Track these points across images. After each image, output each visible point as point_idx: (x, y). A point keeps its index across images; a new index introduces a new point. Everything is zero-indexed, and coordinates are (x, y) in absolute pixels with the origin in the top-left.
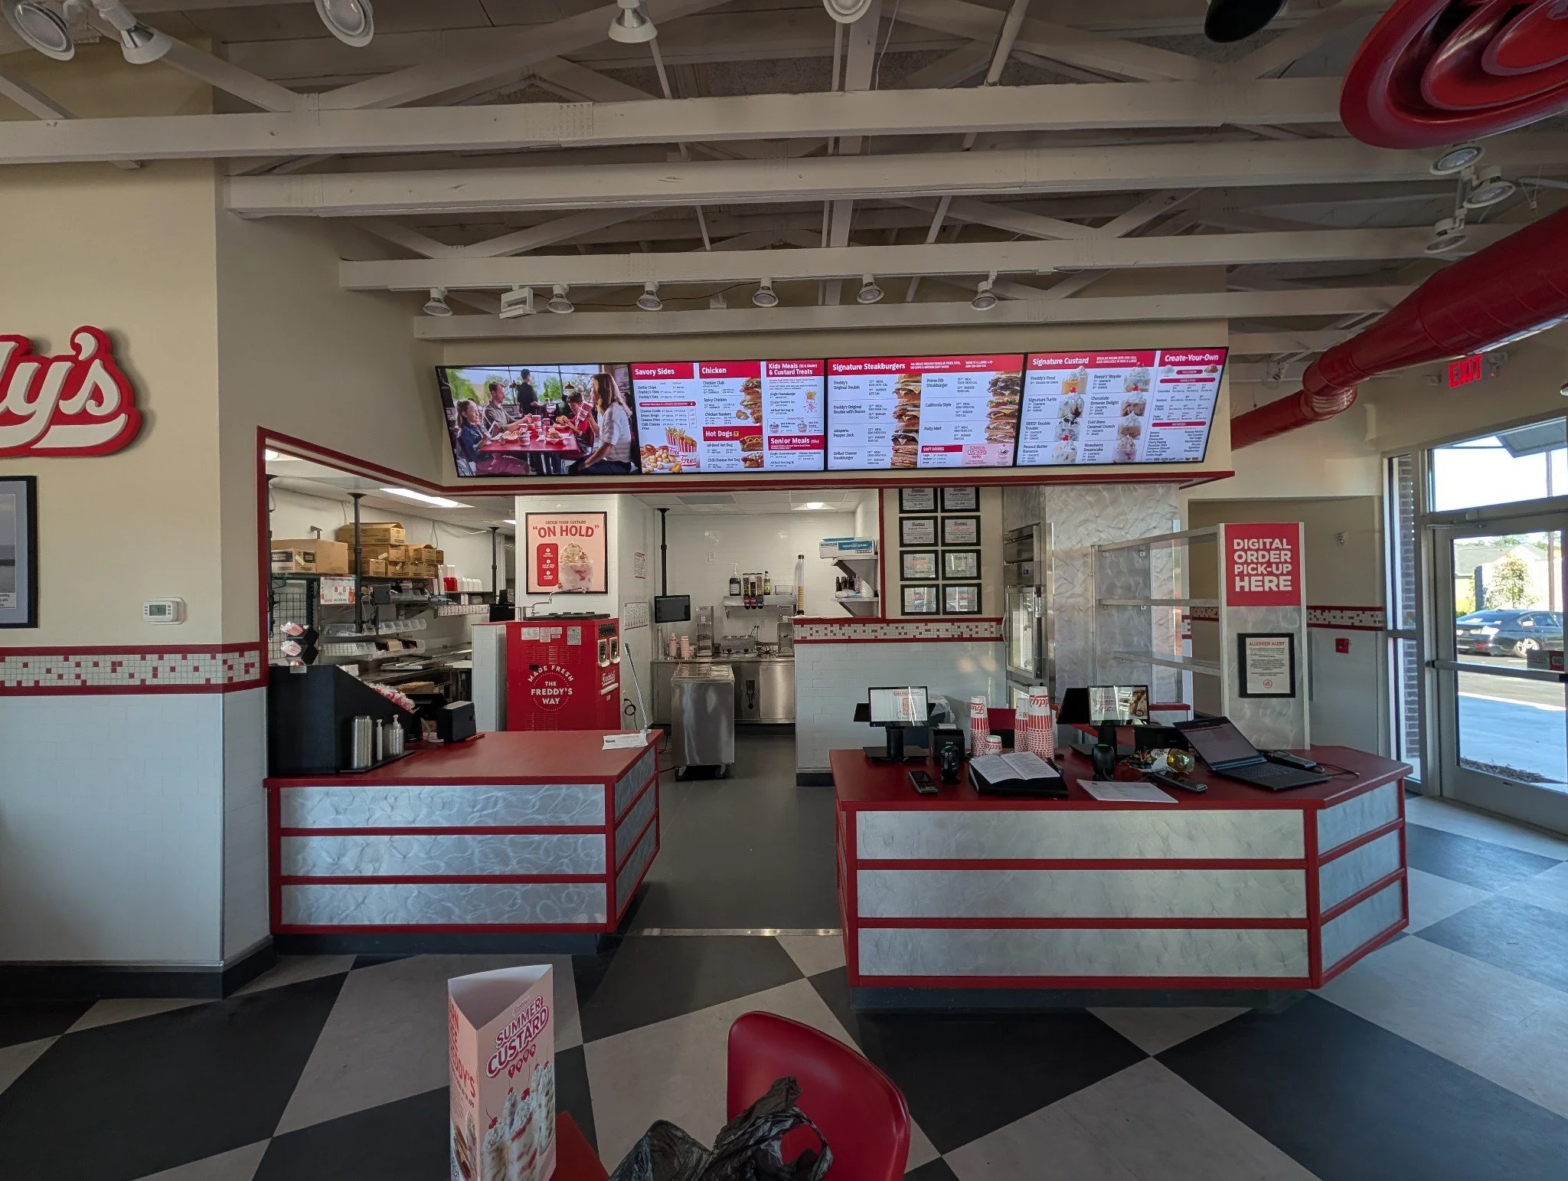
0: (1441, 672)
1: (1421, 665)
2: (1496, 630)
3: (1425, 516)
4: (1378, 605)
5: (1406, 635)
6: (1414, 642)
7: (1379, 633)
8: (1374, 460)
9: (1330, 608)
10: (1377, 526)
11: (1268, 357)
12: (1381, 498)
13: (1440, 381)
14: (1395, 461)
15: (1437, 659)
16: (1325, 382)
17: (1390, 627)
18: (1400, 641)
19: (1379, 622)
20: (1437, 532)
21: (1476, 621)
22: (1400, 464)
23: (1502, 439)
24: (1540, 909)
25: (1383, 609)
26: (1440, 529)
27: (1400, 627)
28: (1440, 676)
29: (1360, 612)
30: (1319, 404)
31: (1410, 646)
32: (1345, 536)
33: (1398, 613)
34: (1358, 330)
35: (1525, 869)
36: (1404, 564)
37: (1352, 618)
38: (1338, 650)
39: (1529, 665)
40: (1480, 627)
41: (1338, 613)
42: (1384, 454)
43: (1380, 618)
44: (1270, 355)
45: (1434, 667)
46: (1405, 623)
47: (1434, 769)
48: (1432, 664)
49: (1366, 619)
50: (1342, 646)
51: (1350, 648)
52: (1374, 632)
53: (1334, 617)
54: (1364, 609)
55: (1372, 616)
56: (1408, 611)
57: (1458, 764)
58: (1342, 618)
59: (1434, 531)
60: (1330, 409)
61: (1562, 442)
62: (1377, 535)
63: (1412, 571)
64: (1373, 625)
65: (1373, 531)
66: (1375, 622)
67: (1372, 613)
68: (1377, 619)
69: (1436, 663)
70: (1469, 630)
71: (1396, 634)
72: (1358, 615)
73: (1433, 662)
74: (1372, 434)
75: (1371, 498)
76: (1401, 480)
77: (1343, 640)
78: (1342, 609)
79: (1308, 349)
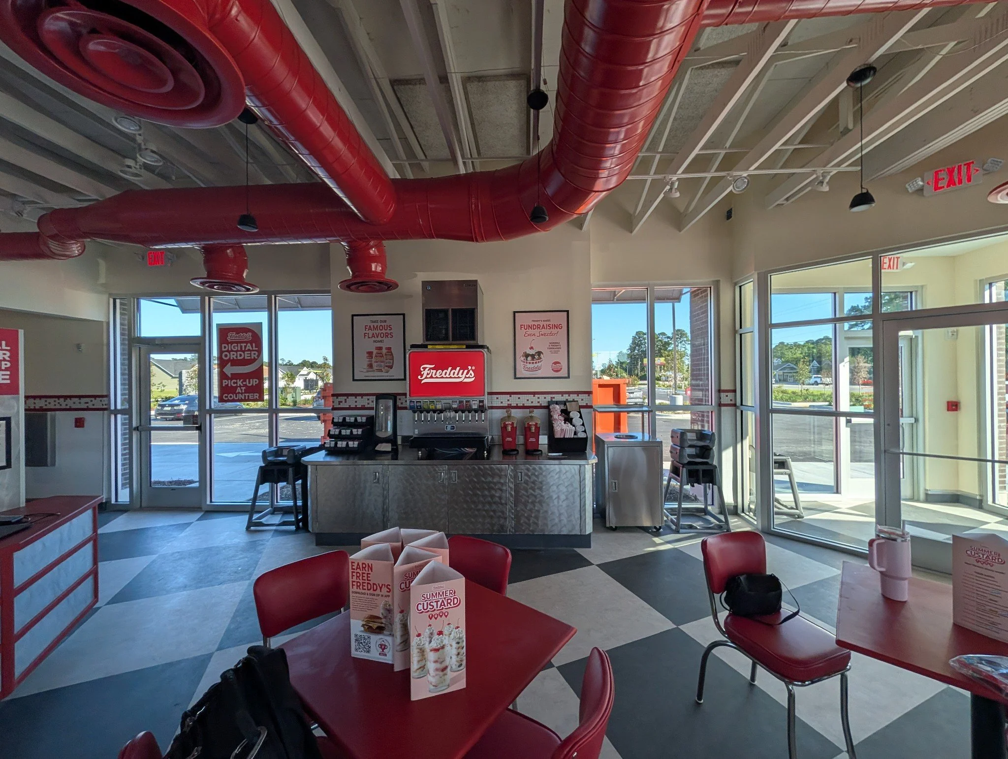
0: (142, 433)
1: (131, 429)
2: (186, 406)
3: (135, 338)
4: (105, 393)
5: (122, 412)
6: (127, 416)
7: (106, 412)
8: (105, 297)
9: (71, 397)
10: (105, 341)
11: (13, 196)
12: (108, 323)
13: (143, 258)
14: (118, 301)
15: (140, 425)
16: (56, 232)
17: (113, 408)
18: (119, 416)
19: (106, 405)
20: (142, 350)
21: (177, 402)
22: (121, 304)
23: (177, 301)
24: (179, 552)
25: (108, 396)
26: (144, 348)
27: (119, 407)
28: (142, 435)
29: (93, 399)
30: (53, 246)
31: (125, 419)
32: (83, 346)
33: (118, 400)
34: (85, 204)
35: (175, 534)
36: (123, 367)
37: (87, 403)
38: (76, 426)
39: (184, 424)
40: (178, 405)
41: (76, 400)
42: (110, 295)
43: (106, 403)
44: (15, 195)
45: (138, 430)
46: (122, 404)
47: (137, 492)
48: (137, 429)
49: (97, 403)
50: (79, 423)
51: (85, 425)
52: (101, 412)
53: (74, 403)
54: (95, 397)
55: (101, 401)
56: (124, 397)
57: (150, 486)
58: (80, 403)
59: (140, 348)
60: (63, 253)
61: (198, 309)
62: (105, 348)
63: (127, 372)
64: (102, 407)
65: (103, 345)
66: (103, 405)
67: (101, 399)
68: (104, 403)
69: (139, 428)
70: (173, 407)
71: (116, 412)
72: (91, 401)
73: (138, 427)
74: (102, 280)
75: (102, 322)
76: (121, 314)
77: (81, 419)
78: (80, 397)
79: (47, 202)
